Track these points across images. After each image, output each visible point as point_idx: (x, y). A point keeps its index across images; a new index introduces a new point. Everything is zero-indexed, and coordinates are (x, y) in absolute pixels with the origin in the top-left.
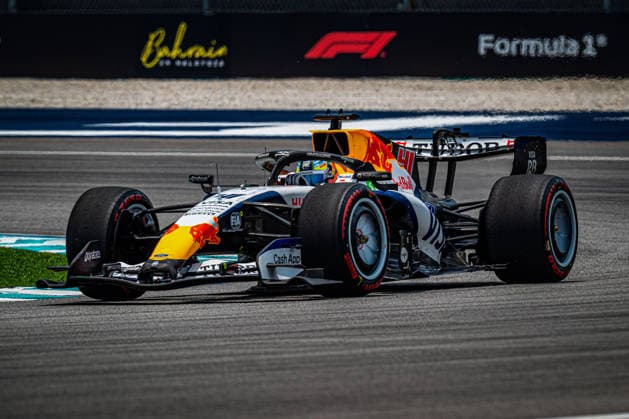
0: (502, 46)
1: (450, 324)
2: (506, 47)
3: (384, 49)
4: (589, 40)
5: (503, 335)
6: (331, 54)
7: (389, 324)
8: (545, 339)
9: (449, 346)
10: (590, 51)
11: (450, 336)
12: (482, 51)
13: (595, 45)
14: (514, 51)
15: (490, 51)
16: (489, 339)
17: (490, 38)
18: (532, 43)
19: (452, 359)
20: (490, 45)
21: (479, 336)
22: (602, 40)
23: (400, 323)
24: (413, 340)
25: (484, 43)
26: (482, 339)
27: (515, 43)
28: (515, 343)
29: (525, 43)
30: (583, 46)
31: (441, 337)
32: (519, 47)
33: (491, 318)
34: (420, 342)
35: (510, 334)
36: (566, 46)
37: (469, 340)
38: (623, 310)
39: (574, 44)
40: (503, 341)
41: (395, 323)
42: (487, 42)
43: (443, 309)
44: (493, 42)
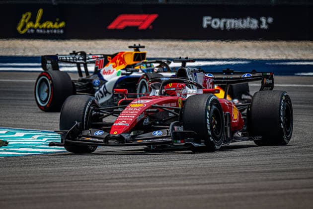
0: (216, 23)
1: (187, 176)
2: (218, 24)
3: (152, 24)
4: (263, 20)
5: (217, 182)
6: (122, 26)
7: (154, 175)
8: (240, 184)
9: (187, 188)
10: (264, 26)
11: (187, 182)
12: (205, 25)
13: (267, 23)
14: (222, 26)
15: (209, 26)
16: (208, 184)
17: (209, 18)
18: (233, 21)
19: (189, 195)
20: (209, 22)
21: (203, 182)
22: (270, 20)
23: (160, 175)
24: (167, 184)
25: (206, 21)
26: (205, 184)
27: (223, 20)
28: (223, 186)
29: (229, 21)
30: (260, 23)
31: (183, 182)
32: (225, 23)
33: (210, 173)
34: (171, 185)
35: (220, 181)
36: (250, 23)
37: (198, 184)
38: (283, 169)
39: (255, 22)
40: (217, 185)
41: (157, 175)
42: (208, 21)
43: (184, 167)
44: (211, 20)
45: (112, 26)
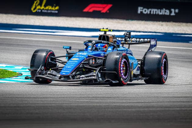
0: (145, 11)
1: (124, 97)
2: (146, 11)
3: (108, 10)
4: (173, 10)
5: (141, 102)
6: (91, 11)
7: (105, 96)
8: (154, 104)
9: (123, 104)
10: (173, 14)
11: (124, 101)
12: (139, 12)
13: (175, 13)
14: (149, 13)
15: (141, 12)
16: (136, 103)
17: (142, 8)
18: (155, 10)
19: (124, 108)
20: (142, 10)
21: (133, 101)
22: (177, 11)
23: (109, 96)
24: (112, 102)
25: (140, 10)
26: (134, 103)
27: (150, 10)
28: (144, 104)
29: (152, 10)
30: (171, 12)
31: (121, 101)
32: (150, 11)
33: (137, 96)
34: (114, 103)
35: (143, 101)
36: (165, 12)
37: (130, 103)
38: (179, 96)
39: (168, 11)
40: (140, 104)
41: (107, 96)
42: (141, 9)
43: (122, 93)
44: (143, 9)
45: (86, 10)
